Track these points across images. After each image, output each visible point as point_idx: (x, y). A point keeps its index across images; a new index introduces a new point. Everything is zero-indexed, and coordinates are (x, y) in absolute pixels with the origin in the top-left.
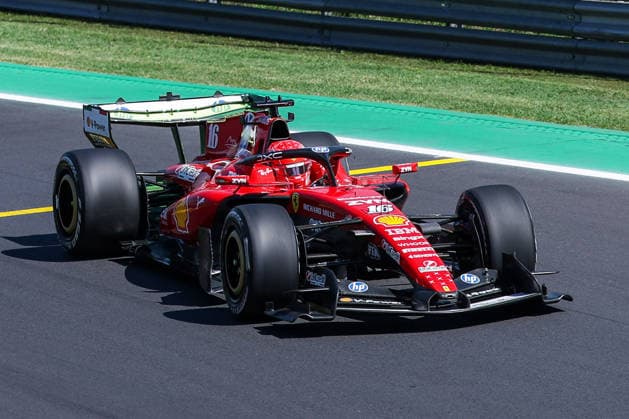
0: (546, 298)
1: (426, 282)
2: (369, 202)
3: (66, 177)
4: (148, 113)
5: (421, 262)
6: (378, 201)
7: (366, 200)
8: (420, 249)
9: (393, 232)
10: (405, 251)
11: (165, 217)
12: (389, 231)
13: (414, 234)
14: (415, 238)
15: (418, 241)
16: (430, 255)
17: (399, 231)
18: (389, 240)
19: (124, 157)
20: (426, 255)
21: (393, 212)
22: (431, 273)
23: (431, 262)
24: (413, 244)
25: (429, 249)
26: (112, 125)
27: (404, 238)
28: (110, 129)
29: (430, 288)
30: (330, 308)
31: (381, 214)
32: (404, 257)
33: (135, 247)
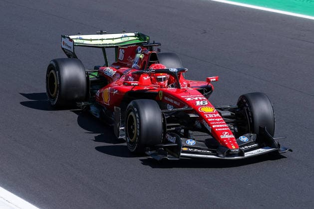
0: (280, 151)
1: (224, 143)
2: (196, 99)
3: (52, 71)
4: (91, 40)
5: (222, 132)
6: (200, 98)
7: (195, 97)
8: (221, 126)
9: (208, 116)
10: (214, 126)
11: (98, 95)
12: (206, 115)
13: (218, 117)
14: (218, 120)
15: (220, 121)
16: (226, 129)
17: (211, 116)
18: (206, 120)
19: (80, 63)
20: (224, 129)
21: (208, 105)
22: (227, 139)
23: (226, 133)
24: (218, 123)
25: (225, 125)
26: (75, 47)
27: (214, 120)
28: (74, 48)
29: (226, 146)
30: (177, 154)
31: (202, 106)
32: (213, 129)
33: (83, 106)
